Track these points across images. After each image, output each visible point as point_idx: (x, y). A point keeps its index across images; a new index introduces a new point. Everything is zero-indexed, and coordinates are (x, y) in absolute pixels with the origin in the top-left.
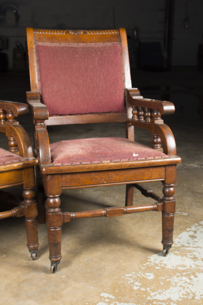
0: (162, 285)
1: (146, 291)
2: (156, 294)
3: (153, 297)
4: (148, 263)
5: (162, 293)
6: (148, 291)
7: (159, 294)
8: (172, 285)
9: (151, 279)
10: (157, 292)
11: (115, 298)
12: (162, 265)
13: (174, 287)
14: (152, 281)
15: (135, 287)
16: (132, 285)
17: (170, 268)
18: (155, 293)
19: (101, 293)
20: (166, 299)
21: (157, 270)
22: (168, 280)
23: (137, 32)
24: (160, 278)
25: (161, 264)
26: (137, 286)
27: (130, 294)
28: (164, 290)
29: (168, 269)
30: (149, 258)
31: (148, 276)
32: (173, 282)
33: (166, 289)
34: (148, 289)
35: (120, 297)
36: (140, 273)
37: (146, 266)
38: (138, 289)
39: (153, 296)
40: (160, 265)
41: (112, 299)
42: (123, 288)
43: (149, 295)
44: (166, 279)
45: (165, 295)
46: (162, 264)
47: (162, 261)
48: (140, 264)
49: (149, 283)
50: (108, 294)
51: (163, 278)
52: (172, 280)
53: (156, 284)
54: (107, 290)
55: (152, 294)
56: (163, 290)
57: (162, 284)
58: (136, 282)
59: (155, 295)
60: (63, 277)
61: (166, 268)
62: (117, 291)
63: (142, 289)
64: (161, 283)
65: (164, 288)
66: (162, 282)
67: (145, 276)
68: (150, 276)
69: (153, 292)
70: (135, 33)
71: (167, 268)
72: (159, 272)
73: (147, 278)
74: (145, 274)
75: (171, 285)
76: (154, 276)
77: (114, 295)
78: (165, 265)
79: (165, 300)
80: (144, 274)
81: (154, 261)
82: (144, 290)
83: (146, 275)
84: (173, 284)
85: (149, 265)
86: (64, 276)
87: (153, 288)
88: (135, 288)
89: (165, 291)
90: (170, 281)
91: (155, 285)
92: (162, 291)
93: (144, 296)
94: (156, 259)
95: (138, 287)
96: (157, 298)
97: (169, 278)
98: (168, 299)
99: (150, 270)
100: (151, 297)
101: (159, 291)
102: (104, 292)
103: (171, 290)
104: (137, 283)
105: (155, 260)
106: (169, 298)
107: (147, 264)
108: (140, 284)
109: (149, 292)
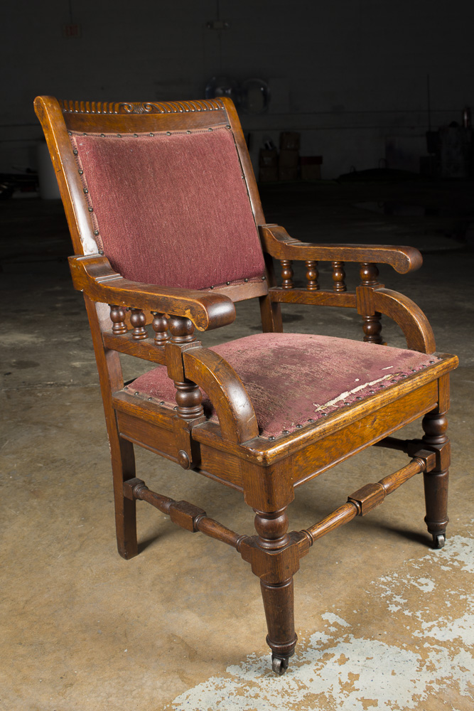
0: (448, 608)
1: (414, 618)
2: (433, 626)
3: (426, 632)
4: (428, 557)
5: (445, 625)
6: (418, 617)
7: (440, 626)
8: (469, 610)
9: (429, 593)
10: (435, 623)
11: (349, 626)
12: (456, 564)
13: (473, 614)
14: (429, 596)
15: (394, 605)
16: (388, 602)
17: (470, 572)
18: (430, 624)
19: (324, 612)
20: (451, 640)
21: (443, 573)
22: (462, 597)
23: (469, 115)
24: (447, 591)
25: (453, 560)
26: (397, 604)
27: (381, 620)
28: (451, 618)
29: (467, 572)
31: (423, 585)
32: (472, 602)
33: (455, 617)
34: (418, 614)
35: (359, 625)
36: (408, 576)
37: (422, 562)
38: (399, 611)
39: (426, 629)
40: (451, 563)
41: (343, 627)
42: (368, 606)
43: (418, 627)
44: (459, 595)
45: (451, 630)
46: (456, 560)
47: (456, 554)
48: (412, 558)
49: (422, 601)
50: (338, 616)
51: (452, 592)
52: (470, 599)
53: (435, 604)
54: (336, 608)
55: (425, 625)
56: (448, 619)
57: (449, 605)
58: (397, 597)
59: (430, 629)
61: (462, 570)
62: (355, 612)
63: (406, 613)
64: (446, 602)
65: (450, 615)
66: (449, 600)
67: (416, 585)
68: (427, 585)
69: (427, 622)
70: (466, 117)
71: (463, 571)
72: (447, 578)
73: (421, 588)
74: (419, 580)
75: (468, 608)
76: (435, 586)
77: (347, 620)
78: (462, 563)
79: (449, 641)
80: (415, 580)
82: (410, 614)
83: (419, 583)
84: (471, 606)
85: (428, 560)
87: (428, 612)
88: (393, 609)
89: (452, 621)
90: (467, 599)
91: (433, 606)
92: (446, 621)
93: (408, 628)
95: (399, 607)
96: (434, 636)
97: (466, 594)
98: (455, 640)
99: (429, 572)
100: (422, 632)
101: (440, 619)
102: (331, 611)
103: (465, 621)
104: (398, 599)
106: (457, 637)
107: (425, 559)
108: (402, 601)
109: (419, 619)
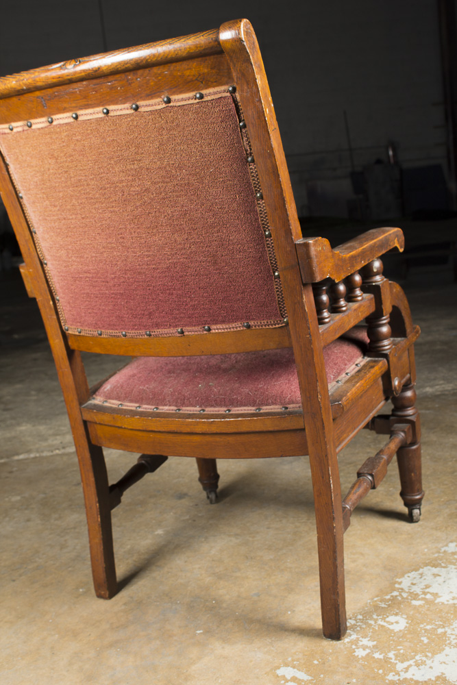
0: (425, 645)
1: (387, 660)
2: (411, 666)
3: (402, 673)
4: (395, 593)
5: (424, 663)
6: (391, 659)
7: (417, 665)
8: (449, 644)
9: (400, 631)
10: (411, 662)
11: (310, 678)
12: (428, 596)
13: (454, 647)
14: (401, 634)
15: (361, 650)
16: (354, 647)
17: (446, 603)
18: (406, 664)
19: (278, 668)
20: (433, 679)
21: (415, 608)
22: (440, 631)
23: (394, 151)
24: (422, 626)
25: (425, 593)
26: (364, 648)
27: (348, 667)
28: (429, 655)
29: (443, 603)
30: (399, 580)
31: (392, 623)
32: (452, 634)
33: (434, 653)
34: (391, 655)
35: (322, 676)
36: (375, 617)
37: (389, 600)
38: (368, 655)
39: (402, 671)
40: (423, 596)
41: (303, 681)
42: (331, 654)
43: (392, 669)
44: (436, 629)
45: (431, 667)
46: (428, 592)
47: (427, 587)
48: (377, 596)
49: (394, 641)
50: (295, 670)
51: (428, 627)
52: (449, 631)
53: (410, 642)
54: (293, 660)
55: (400, 666)
56: (426, 656)
57: (425, 640)
58: (363, 640)
59: (406, 670)
60: (198, 632)
61: (436, 602)
62: (316, 662)
63: (377, 656)
64: (422, 639)
65: (429, 652)
66: (425, 636)
67: (385, 624)
68: (397, 622)
69: (402, 662)
70: (391, 153)
71: (438, 603)
72: (420, 613)
73: (391, 627)
74: (387, 619)
75: (448, 642)
76: (407, 623)
77: (307, 672)
78: (436, 595)
79: (430, 679)
80: (383, 619)
81: (409, 587)
82: (381, 657)
83: (388, 622)
84: (451, 639)
85: (396, 596)
86: (201, 631)
87: (402, 651)
88: (360, 653)
89: (432, 657)
90: (446, 632)
91: (407, 644)
92: (424, 659)
93: (381, 671)
94: (414, 582)
95: (368, 651)
96: (412, 677)
97: (444, 627)
98: (438, 678)
99: (399, 609)
100: (398, 674)
101: (417, 658)
102: (286, 665)
103: (447, 655)
104: (365, 642)
105: (413, 584)
106: (440, 674)
107: (392, 596)
108: (371, 644)
109: (393, 661)
